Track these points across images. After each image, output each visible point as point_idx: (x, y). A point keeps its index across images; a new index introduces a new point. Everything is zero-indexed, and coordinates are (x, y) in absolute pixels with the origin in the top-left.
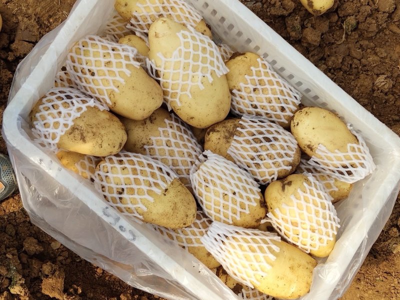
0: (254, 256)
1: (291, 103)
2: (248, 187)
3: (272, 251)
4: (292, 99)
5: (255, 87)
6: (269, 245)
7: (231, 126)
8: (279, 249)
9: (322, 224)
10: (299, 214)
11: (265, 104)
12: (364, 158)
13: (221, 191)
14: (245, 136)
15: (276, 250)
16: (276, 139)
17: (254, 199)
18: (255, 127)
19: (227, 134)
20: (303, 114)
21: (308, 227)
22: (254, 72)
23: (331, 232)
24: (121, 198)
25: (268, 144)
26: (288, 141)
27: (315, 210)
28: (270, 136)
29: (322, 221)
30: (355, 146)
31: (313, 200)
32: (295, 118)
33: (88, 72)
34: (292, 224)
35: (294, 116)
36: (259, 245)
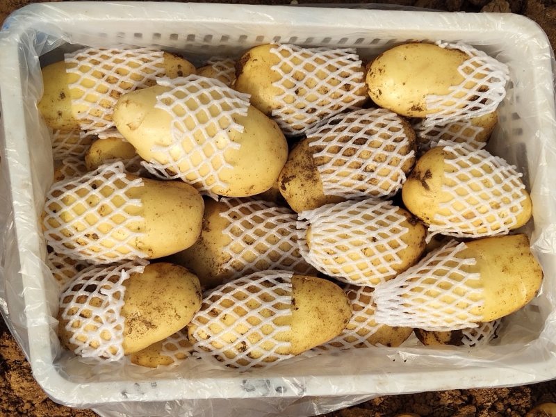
0: (453, 292)
1: (351, 72)
2: (382, 218)
3: (468, 269)
4: (349, 66)
5: (295, 89)
6: (460, 265)
7: (303, 158)
8: (473, 259)
9: (502, 191)
10: (466, 201)
11: (322, 98)
12: (487, 69)
13: (358, 250)
14: (331, 159)
15: (471, 264)
16: (369, 133)
17: (401, 225)
18: (334, 137)
19: (307, 173)
20: (377, 75)
21: (488, 207)
22: (280, 71)
23: (517, 191)
24: (249, 355)
25: (365, 147)
26: (385, 122)
27: (482, 181)
28: (360, 135)
29: (498, 188)
30: (467, 64)
31: (470, 172)
32: (370, 87)
33: (86, 239)
34: (466, 217)
35: (367, 85)
36: (448, 274)
